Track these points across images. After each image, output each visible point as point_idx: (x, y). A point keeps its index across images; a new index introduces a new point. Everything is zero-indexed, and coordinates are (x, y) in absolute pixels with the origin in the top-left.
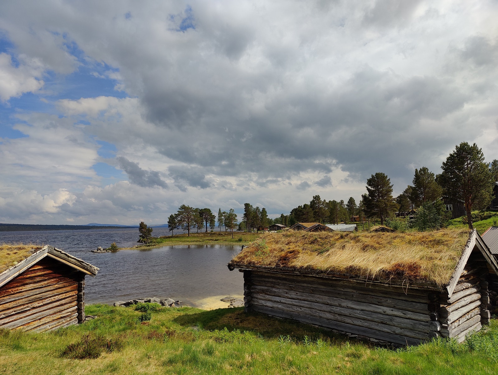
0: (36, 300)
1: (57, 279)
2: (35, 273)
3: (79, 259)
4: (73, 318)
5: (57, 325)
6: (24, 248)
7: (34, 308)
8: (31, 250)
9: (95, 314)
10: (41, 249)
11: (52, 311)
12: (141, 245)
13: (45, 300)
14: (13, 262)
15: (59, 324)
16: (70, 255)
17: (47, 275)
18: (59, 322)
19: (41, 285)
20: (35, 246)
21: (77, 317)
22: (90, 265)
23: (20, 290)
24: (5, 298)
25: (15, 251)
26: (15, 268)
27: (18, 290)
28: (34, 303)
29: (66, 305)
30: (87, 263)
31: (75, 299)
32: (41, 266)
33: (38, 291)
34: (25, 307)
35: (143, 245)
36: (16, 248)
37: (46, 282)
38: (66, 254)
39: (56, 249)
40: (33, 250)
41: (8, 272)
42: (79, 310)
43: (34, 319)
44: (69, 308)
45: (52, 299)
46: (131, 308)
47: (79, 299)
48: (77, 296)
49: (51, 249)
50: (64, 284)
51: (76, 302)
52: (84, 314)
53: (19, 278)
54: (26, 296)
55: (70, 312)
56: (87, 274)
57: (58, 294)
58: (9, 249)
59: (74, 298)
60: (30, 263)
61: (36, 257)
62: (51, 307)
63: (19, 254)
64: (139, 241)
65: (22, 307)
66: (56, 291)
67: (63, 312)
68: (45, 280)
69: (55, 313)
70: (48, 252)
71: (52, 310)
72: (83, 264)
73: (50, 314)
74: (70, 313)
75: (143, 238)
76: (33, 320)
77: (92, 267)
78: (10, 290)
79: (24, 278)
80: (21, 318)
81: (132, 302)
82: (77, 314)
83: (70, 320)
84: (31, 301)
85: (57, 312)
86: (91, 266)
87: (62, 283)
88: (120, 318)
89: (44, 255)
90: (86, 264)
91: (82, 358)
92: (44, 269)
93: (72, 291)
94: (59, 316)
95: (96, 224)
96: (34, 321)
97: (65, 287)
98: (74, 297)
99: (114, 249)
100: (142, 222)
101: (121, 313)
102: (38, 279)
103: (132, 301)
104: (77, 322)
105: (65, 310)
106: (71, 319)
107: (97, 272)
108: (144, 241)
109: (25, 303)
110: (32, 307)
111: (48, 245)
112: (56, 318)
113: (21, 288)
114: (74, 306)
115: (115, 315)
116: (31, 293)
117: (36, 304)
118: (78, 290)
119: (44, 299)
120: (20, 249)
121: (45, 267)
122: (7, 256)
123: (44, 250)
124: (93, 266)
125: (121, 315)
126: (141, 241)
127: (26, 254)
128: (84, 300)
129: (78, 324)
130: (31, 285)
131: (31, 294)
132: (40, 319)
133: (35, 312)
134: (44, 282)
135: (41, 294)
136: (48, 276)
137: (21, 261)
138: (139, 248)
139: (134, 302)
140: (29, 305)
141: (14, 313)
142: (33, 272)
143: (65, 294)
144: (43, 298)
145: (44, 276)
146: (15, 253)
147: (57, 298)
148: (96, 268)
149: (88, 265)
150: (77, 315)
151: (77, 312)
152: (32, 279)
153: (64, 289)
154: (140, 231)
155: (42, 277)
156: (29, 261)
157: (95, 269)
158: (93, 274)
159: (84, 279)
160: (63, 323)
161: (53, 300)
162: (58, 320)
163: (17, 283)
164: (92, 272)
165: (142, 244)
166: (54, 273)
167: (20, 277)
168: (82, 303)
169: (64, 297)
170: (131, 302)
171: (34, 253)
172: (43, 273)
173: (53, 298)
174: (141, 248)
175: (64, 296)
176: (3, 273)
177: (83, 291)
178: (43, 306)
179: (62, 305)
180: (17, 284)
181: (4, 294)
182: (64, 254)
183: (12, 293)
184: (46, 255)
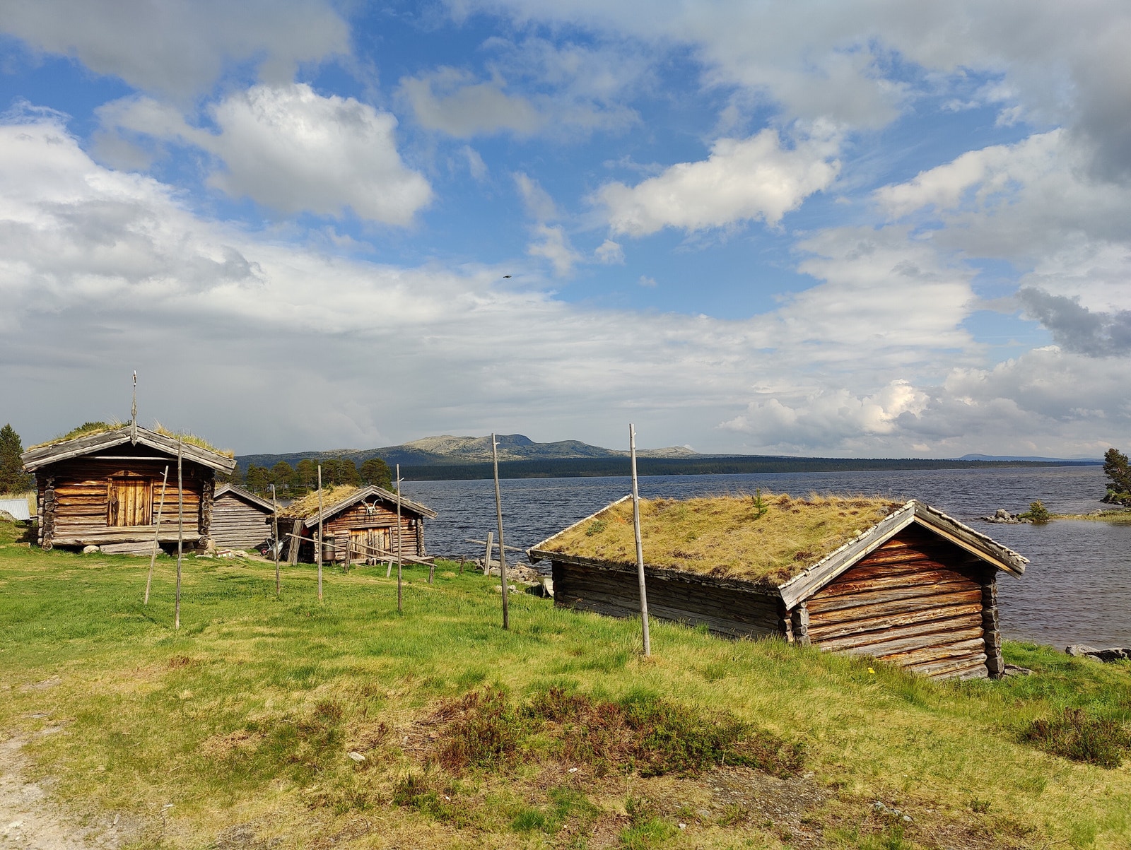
0: (899, 611)
1: (937, 574)
2: (893, 555)
3: (981, 534)
4: (976, 663)
5: (944, 671)
6: (867, 505)
7: (896, 627)
8: (880, 506)
9: (1026, 663)
10: (901, 506)
11: (931, 640)
12: (1112, 509)
13: (917, 615)
14: (854, 529)
15: (949, 670)
16: (960, 524)
17: (917, 562)
18: (948, 666)
19: (906, 582)
20: (888, 502)
21: (985, 663)
22: (1007, 549)
23: (868, 586)
24: (845, 598)
25: (853, 509)
26: (857, 542)
27: (864, 586)
28: (896, 617)
29: (960, 632)
30: (999, 545)
31: (978, 622)
32: (903, 542)
33: (901, 593)
34: (879, 621)
35: (1118, 509)
36: (852, 504)
37: (915, 577)
38: (951, 522)
39: (930, 507)
40: (886, 509)
41: (847, 549)
42: (989, 647)
43: (898, 648)
44: (966, 640)
45: (930, 614)
46: (1121, 667)
47: (987, 623)
48: (980, 615)
49: (921, 508)
50: (952, 585)
51: (979, 628)
52: (1000, 659)
53: (865, 562)
54: (880, 601)
55: (968, 648)
56: (1002, 570)
57: (940, 604)
58: (839, 505)
59: (975, 620)
60: (883, 534)
61: (893, 524)
62: (930, 630)
63: (863, 515)
64: (1106, 500)
65: (875, 621)
66: (936, 598)
67: (955, 646)
68: (913, 573)
69: (937, 645)
70: (915, 515)
71: (932, 636)
72: (990, 545)
73: (929, 645)
74: (969, 651)
75: (1119, 490)
76: (896, 651)
77: (1011, 554)
78: (851, 585)
79: (875, 563)
80: (875, 643)
81: (1121, 652)
82: (983, 655)
83: (971, 667)
84: (891, 612)
85: (942, 644)
86: (1009, 552)
87: (948, 583)
88: (1093, 685)
89: (908, 520)
90: (997, 546)
91: (1075, 757)
92: (910, 549)
93: (968, 603)
94: (948, 654)
95: (981, 456)
96: (897, 654)
97: (953, 592)
98: (975, 617)
99: (1039, 517)
100: (1111, 451)
101: (1095, 674)
102: (899, 569)
103: (1120, 649)
104: (986, 675)
105: (958, 641)
106: (973, 664)
107: (1023, 567)
108: (1123, 501)
109: (879, 613)
110: (893, 623)
111: (915, 500)
112: (941, 657)
113: (869, 582)
114: (977, 638)
115: (1080, 676)
116: (889, 595)
117: (899, 620)
118: (982, 603)
119: (914, 611)
120: (859, 505)
121: (911, 544)
122: (841, 517)
123: (908, 509)
124: (1015, 553)
125: (1096, 680)
126: (1113, 499)
127: (874, 516)
128: (998, 627)
129: (989, 679)
130: (888, 580)
131: (890, 598)
132: (909, 652)
133: (899, 636)
134: (911, 577)
135: (908, 601)
136: (918, 565)
137: (867, 528)
138: (1109, 518)
139: (1126, 654)
140: (887, 619)
141: (863, 630)
142: (888, 553)
143: (954, 608)
144: (911, 609)
145: (910, 564)
146: (854, 513)
147: (939, 612)
148: (1020, 557)
149: (1002, 549)
150: (984, 658)
151: (985, 653)
152: (888, 567)
153: (953, 596)
154: (1107, 472)
155: (906, 564)
156: (882, 530)
157: (1020, 559)
158: (1015, 571)
159: (995, 580)
160: (957, 670)
161: (932, 616)
162: (946, 660)
163: (862, 572)
164: (1012, 566)
165: (1116, 506)
166: (929, 560)
167: (867, 561)
168: (995, 634)
169: (953, 614)
170: (1117, 651)
171: (888, 515)
172: (907, 557)
173: (931, 612)
174: (1114, 517)
175: (952, 611)
176: (840, 549)
177: (995, 608)
178: (913, 626)
179: (950, 630)
180: (862, 575)
181: (843, 591)
182: (948, 520)
183: (856, 590)
184: (911, 519)
